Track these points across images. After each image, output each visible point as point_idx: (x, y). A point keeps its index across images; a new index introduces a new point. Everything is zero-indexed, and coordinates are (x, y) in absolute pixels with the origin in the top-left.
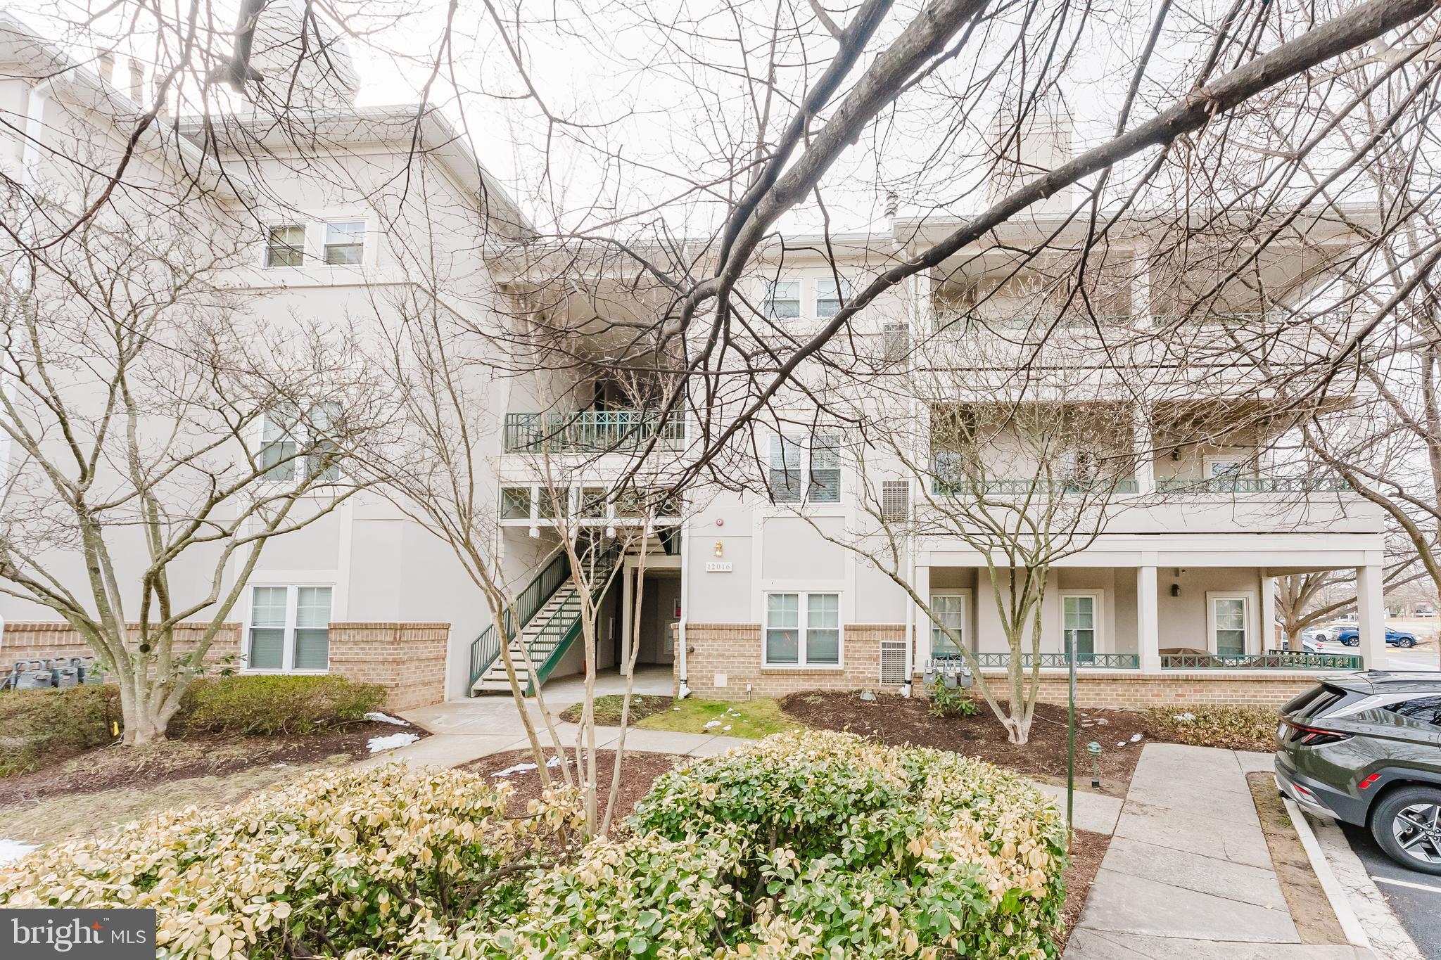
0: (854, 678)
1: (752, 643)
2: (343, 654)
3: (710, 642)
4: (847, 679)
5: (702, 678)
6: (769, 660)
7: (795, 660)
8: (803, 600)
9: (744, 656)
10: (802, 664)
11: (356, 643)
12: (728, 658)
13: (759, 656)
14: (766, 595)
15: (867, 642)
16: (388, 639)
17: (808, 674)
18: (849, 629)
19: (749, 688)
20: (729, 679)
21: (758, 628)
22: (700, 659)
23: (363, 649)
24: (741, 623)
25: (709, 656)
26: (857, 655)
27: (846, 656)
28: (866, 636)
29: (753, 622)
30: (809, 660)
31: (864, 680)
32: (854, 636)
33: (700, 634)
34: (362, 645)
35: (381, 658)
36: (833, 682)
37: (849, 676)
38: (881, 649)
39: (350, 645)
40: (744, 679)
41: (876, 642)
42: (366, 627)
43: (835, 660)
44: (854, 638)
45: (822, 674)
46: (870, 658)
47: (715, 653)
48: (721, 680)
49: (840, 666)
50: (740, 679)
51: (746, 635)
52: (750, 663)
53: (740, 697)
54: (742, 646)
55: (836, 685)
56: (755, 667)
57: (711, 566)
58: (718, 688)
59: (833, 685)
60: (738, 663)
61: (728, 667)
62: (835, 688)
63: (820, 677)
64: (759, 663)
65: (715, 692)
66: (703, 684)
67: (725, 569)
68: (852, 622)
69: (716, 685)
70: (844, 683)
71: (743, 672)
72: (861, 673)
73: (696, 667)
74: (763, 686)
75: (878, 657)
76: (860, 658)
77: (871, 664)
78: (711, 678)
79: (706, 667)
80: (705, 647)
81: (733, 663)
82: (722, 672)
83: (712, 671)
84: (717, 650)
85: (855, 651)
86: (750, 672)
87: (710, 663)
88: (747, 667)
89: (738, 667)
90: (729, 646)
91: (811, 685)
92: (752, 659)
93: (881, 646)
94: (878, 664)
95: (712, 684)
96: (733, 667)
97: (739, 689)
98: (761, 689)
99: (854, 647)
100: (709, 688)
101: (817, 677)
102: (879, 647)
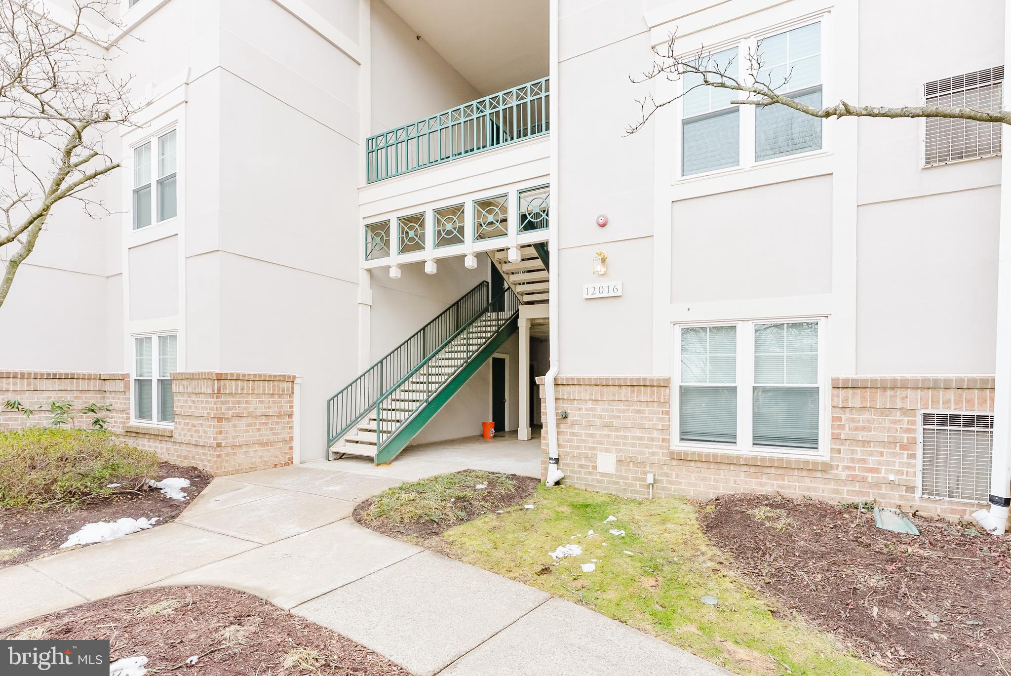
0: (853, 479)
1: (655, 407)
2: (182, 407)
3: (590, 405)
4: (837, 480)
5: (579, 457)
6: (685, 436)
7: (731, 438)
8: (745, 335)
9: (641, 427)
10: (744, 446)
11: (189, 395)
12: (617, 429)
13: (666, 429)
14: (678, 330)
15: (884, 411)
17: (756, 466)
18: (838, 386)
19: (650, 480)
20: (620, 462)
21: (664, 384)
22: (576, 430)
24: (637, 376)
25: (589, 425)
26: (861, 435)
27: (835, 438)
28: (882, 399)
29: (657, 373)
30: (758, 440)
31: (877, 485)
32: (855, 399)
33: (574, 392)
34: (193, 397)
35: (206, 412)
36: (808, 482)
37: (843, 475)
38: (920, 427)
39: (186, 397)
40: (642, 464)
41: (904, 411)
42: (193, 377)
43: (812, 442)
44: (856, 403)
45: (786, 467)
46: (892, 443)
47: (598, 422)
48: (607, 463)
49: (823, 452)
50: (636, 464)
51: (645, 395)
52: (652, 439)
53: (637, 492)
54: (638, 411)
55: (815, 489)
56: (661, 447)
57: (591, 291)
58: (603, 475)
59: (808, 489)
60: (633, 438)
61: (617, 444)
62: (813, 494)
63: (780, 471)
64: (668, 441)
65: (599, 481)
66: (581, 466)
67: (612, 294)
68: (849, 373)
69: (600, 469)
70: (832, 486)
71: (641, 453)
72: (872, 470)
73: (571, 441)
74: (674, 478)
75: (913, 441)
76: (868, 442)
77: (894, 455)
78: (593, 459)
79: (585, 441)
80: (584, 411)
81: (625, 437)
82: (608, 451)
83: (594, 448)
84: (601, 417)
85: (856, 429)
86: (653, 454)
87: (591, 436)
88: (647, 446)
89: (633, 445)
90: (619, 411)
91: (761, 484)
92: (655, 434)
93: (919, 419)
94: (913, 456)
95: (595, 468)
96: (624, 444)
97: (636, 479)
98: (670, 482)
99: (853, 420)
100: (590, 473)
101: (773, 471)
102: (914, 423)
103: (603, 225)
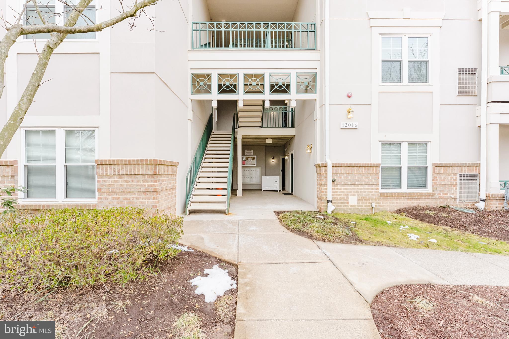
0: (440, 198)
1: (374, 176)
2: (109, 186)
3: (346, 175)
4: (436, 199)
5: (340, 199)
6: (384, 187)
7: (400, 187)
8: (405, 146)
9: (368, 184)
10: (405, 189)
11: (120, 176)
12: (358, 185)
13: (378, 184)
14: (380, 143)
15: (449, 174)
16: (149, 173)
17: (411, 196)
18: (436, 166)
19: (373, 205)
20: (359, 200)
22: (339, 187)
23: (127, 181)
24: (362, 162)
25: (345, 184)
26: (442, 183)
27: (433, 184)
28: (449, 170)
29: (373, 161)
30: (410, 186)
31: (447, 199)
32: (441, 170)
33: (339, 170)
34: (126, 178)
35: (143, 189)
36: (427, 201)
37: (437, 196)
38: (458, 179)
39: (116, 178)
40: (369, 199)
41: (455, 174)
42: (129, 163)
43: (424, 186)
44: (441, 172)
45: (421, 196)
46: (451, 185)
47: (349, 183)
48: (353, 200)
49: (429, 189)
50: (366, 200)
51: (370, 170)
52: (373, 189)
53: (367, 211)
54: (367, 178)
55: (430, 203)
56: (376, 192)
57: (345, 125)
58: (352, 206)
59: (427, 203)
60: (365, 189)
61: (358, 192)
62: (429, 204)
63: (419, 197)
64: (378, 189)
65: (350, 209)
66: (341, 203)
67: (354, 127)
68: (438, 162)
69: (350, 204)
70: (434, 201)
71: (369, 195)
72: (446, 194)
73: (337, 192)
74: (381, 204)
75: (456, 184)
76: (443, 185)
77: (451, 188)
78: (348, 198)
79: (343, 192)
80: (343, 178)
81: (361, 189)
82: (354, 195)
83: (347, 195)
84: (350, 180)
85: (441, 180)
86: (373, 195)
87: (346, 189)
88: (370, 192)
89: (365, 192)
90: (359, 177)
91: (413, 203)
92: (374, 187)
93: (458, 176)
94: (456, 189)
95: (348, 203)
96: (361, 192)
97: (366, 206)
98: (380, 206)
99: (440, 178)
100: (346, 206)
101: (416, 197)
102: (456, 178)
103: (349, 97)
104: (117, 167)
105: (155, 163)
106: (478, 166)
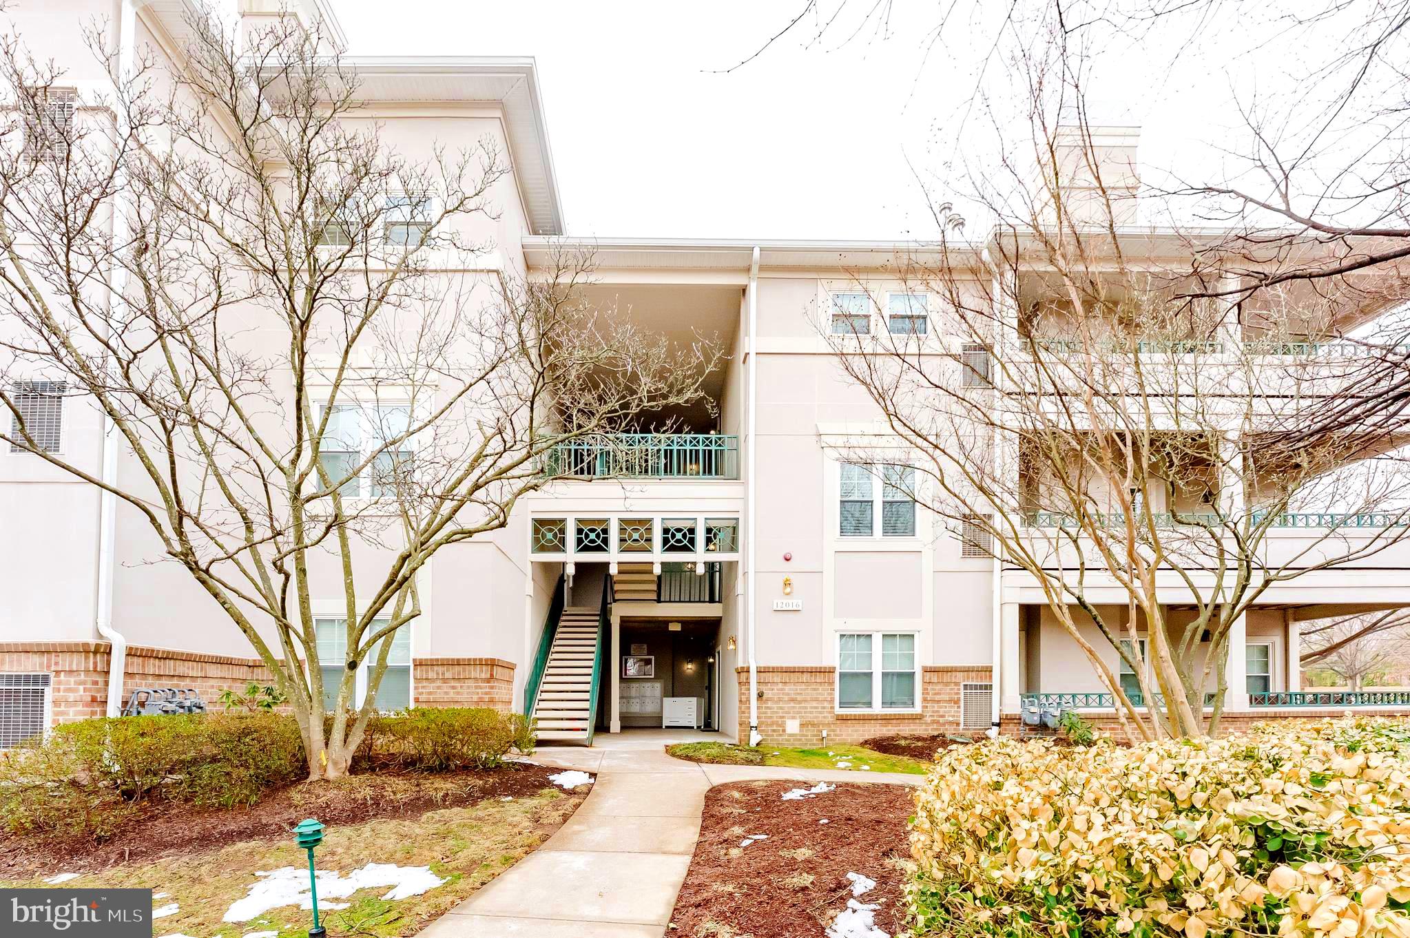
0: (933, 722)
1: (826, 686)
2: (430, 693)
3: (780, 686)
4: (926, 723)
5: (773, 724)
6: (842, 705)
7: (869, 704)
8: (877, 640)
9: (817, 700)
10: (877, 708)
11: (445, 680)
12: (800, 702)
13: (832, 701)
14: (838, 634)
15: (947, 684)
16: (483, 676)
17: (886, 719)
18: (926, 670)
19: (824, 734)
20: (802, 725)
21: (831, 671)
22: (769, 704)
23: (453, 688)
24: (813, 665)
25: (780, 700)
26: (937, 698)
27: (925, 700)
28: (946, 677)
29: (826, 663)
30: (885, 704)
31: (944, 724)
32: (934, 678)
33: (769, 677)
34: (453, 683)
35: (475, 698)
36: (913, 726)
37: (928, 719)
38: (962, 691)
39: (438, 683)
40: (818, 724)
41: (957, 684)
42: (458, 663)
43: (912, 703)
44: (935, 680)
45: (901, 718)
46: (950, 701)
47: (786, 698)
48: (793, 726)
49: (917, 709)
50: (813, 725)
51: (820, 677)
52: (824, 708)
53: (814, 744)
54: (815, 689)
55: (916, 730)
56: (830, 713)
57: (780, 605)
58: (790, 735)
59: (913, 730)
60: (811, 708)
61: (800, 713)
62: (915, 733)
63: (899, 721)
64: (832, 708)
65: (787, 740)
66: (774, 731)
67: (795, 608)
68: (930, 664)
69: (789, 731)
70: (924, 727)
71: (817, 717)
72: (943, 716)
73: (766, 713)
74: (838, 732)
75: (959, 700)
76: (939, 701)
77: (951, 707)
78: (783, 725)
79: (777, 712)
80: (776, 691)
81: (806, 708)
82: (793, 718)
83: (783, 717)
84: (788, 694)
85: (935, 694)
86: (824, 717)
87: (781, 708)
88: (820, 713)
89: (811, 713)
90: (801, 689)
91: (889, 730)
92: (826, 704)
93: (962, 687)
94: (959, 707)
95: (784, 731)
96: (805, 712)
97: (814, 736)
98: (836, 735)
99: (933, 689)
100: (781, 735)
101: (895, 721)
102: (959, 689)
103: (787, 560)
104: (440, 669)
105: (492, 663)
106: (989, 670)
